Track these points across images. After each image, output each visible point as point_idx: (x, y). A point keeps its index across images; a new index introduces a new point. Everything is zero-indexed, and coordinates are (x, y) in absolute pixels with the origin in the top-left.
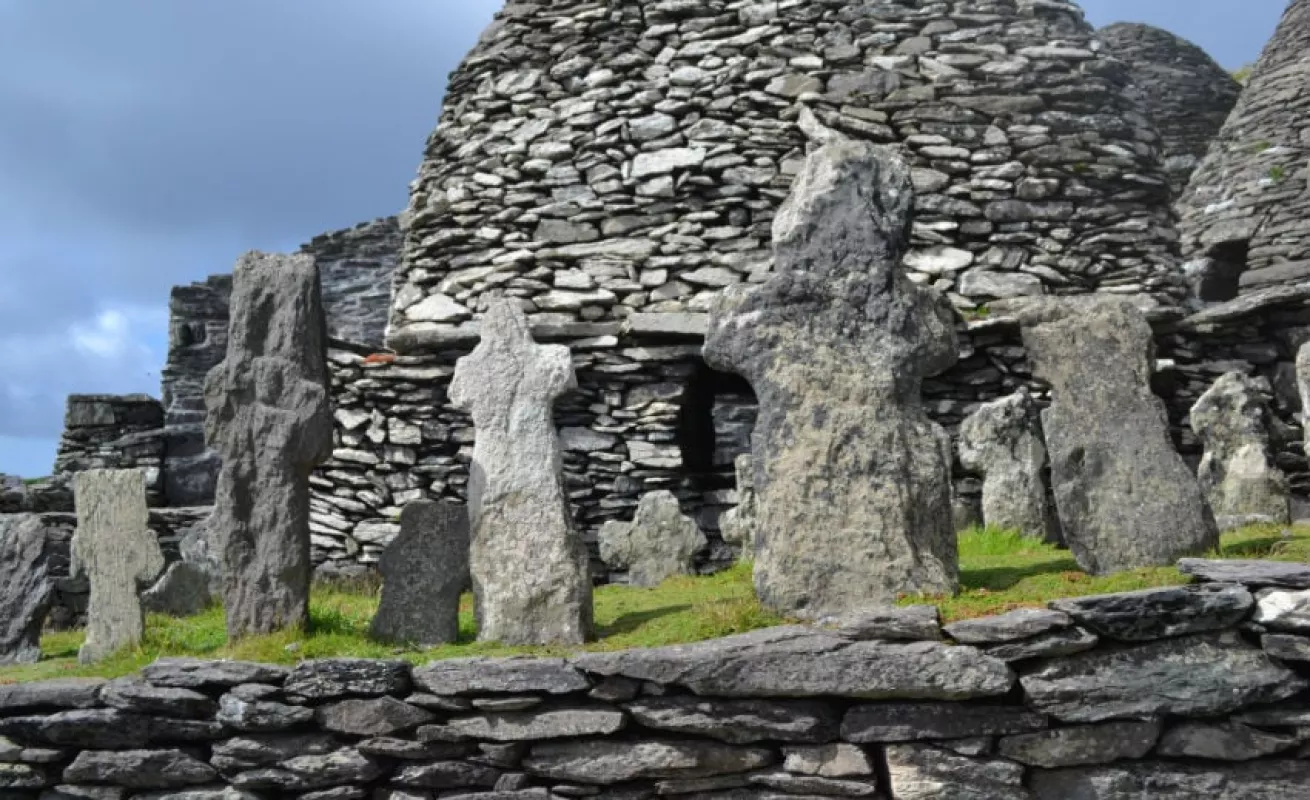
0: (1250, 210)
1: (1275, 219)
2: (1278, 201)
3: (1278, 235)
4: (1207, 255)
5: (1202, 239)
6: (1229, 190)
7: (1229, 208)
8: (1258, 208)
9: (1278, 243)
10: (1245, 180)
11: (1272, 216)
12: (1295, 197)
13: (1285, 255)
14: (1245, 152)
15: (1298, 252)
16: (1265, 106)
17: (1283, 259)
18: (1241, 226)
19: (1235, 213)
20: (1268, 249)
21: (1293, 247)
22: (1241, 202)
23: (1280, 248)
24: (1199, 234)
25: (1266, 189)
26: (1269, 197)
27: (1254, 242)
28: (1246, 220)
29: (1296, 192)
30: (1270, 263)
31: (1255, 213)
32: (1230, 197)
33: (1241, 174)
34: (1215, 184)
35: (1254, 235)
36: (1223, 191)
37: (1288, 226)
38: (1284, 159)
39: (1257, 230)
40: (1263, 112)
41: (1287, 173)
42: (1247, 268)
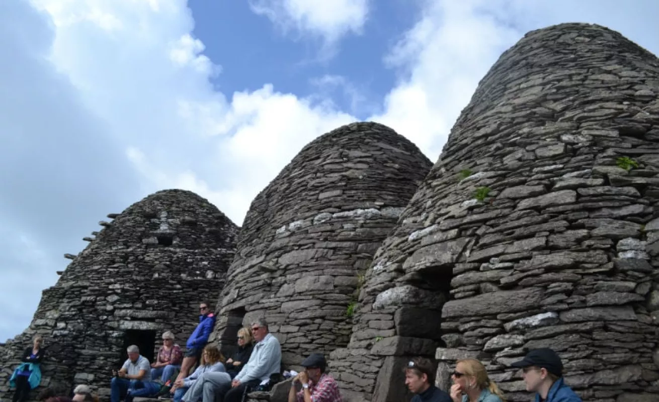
0: (453, 232)
1: (481, 242)
2: (484, 221)
3: (487, 259)
4: (409, 282)
5: (405, 266)
6: (431, 216)
7: (431, 233)
8: (462, 229)
9: (487, 269)
10: (449, 205)
11: (479, 237)
12: (505, 216)
13: (496, 282)
14: (447, 184)
15: (513, 279)
16: (466, 145)
17: (494, 288)
18: (444, 250)
19: (437, 237)
20: (473, 276)
21: (505, 273)
22: (445, 224)
23: (489, 274)
24: (403, 261)
25: (471, 209)
26: (475, 217)
27: (459, 267)
28: (449, 244)
29: (506, 211)
30: (477, 292)
31: (459, 235)
32: (433, 223)
33: (445, 201)
34: (420, 214)
35: (457, 261)
36: (427, 218)
37: (499, 249)
38: (488, 181)
39: (461, 254)
40: (464, 151)
41: (494, 193)
42: (452, 297)
